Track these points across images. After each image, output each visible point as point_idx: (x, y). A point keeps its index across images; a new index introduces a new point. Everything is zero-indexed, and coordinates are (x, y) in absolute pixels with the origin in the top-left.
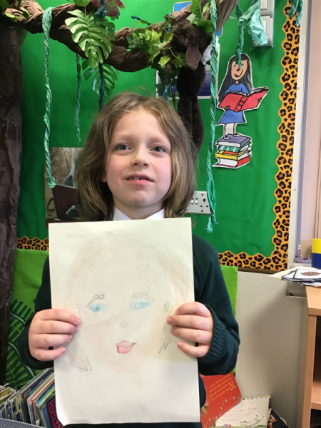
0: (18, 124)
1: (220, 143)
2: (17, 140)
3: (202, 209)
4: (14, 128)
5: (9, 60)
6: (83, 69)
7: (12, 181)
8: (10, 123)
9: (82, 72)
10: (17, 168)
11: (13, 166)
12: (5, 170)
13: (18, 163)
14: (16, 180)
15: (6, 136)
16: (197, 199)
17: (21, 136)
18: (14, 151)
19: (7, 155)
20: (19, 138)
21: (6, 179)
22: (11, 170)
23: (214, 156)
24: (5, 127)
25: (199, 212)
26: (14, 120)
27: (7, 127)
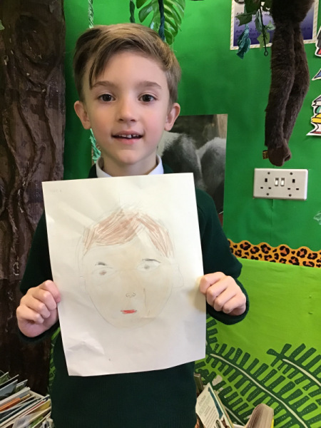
0: (60, 89)
1: (318, 103)
2: (60, 110)
3: (289, 192)
4: (56, 94)
5: (49, 9)
6: (138, 8)
7: (54, 158)
8: (51, 88)
9: (137, 11)
10: (59, 143)
11: (55, 140)
12: (46, 146)
13: (61, 138)
14: (59, 158)
15: (47, 103)
16: (283, 179)
17: (64, 104)
18: (57, 124)
19: (48, 128)
20: (62, 107)
21: (47, 157)
22: (53, 145)
23: (310, 121)
24: (45, 92)
25: (286, 196)
26: (56, 85)
27: (48, 93)
